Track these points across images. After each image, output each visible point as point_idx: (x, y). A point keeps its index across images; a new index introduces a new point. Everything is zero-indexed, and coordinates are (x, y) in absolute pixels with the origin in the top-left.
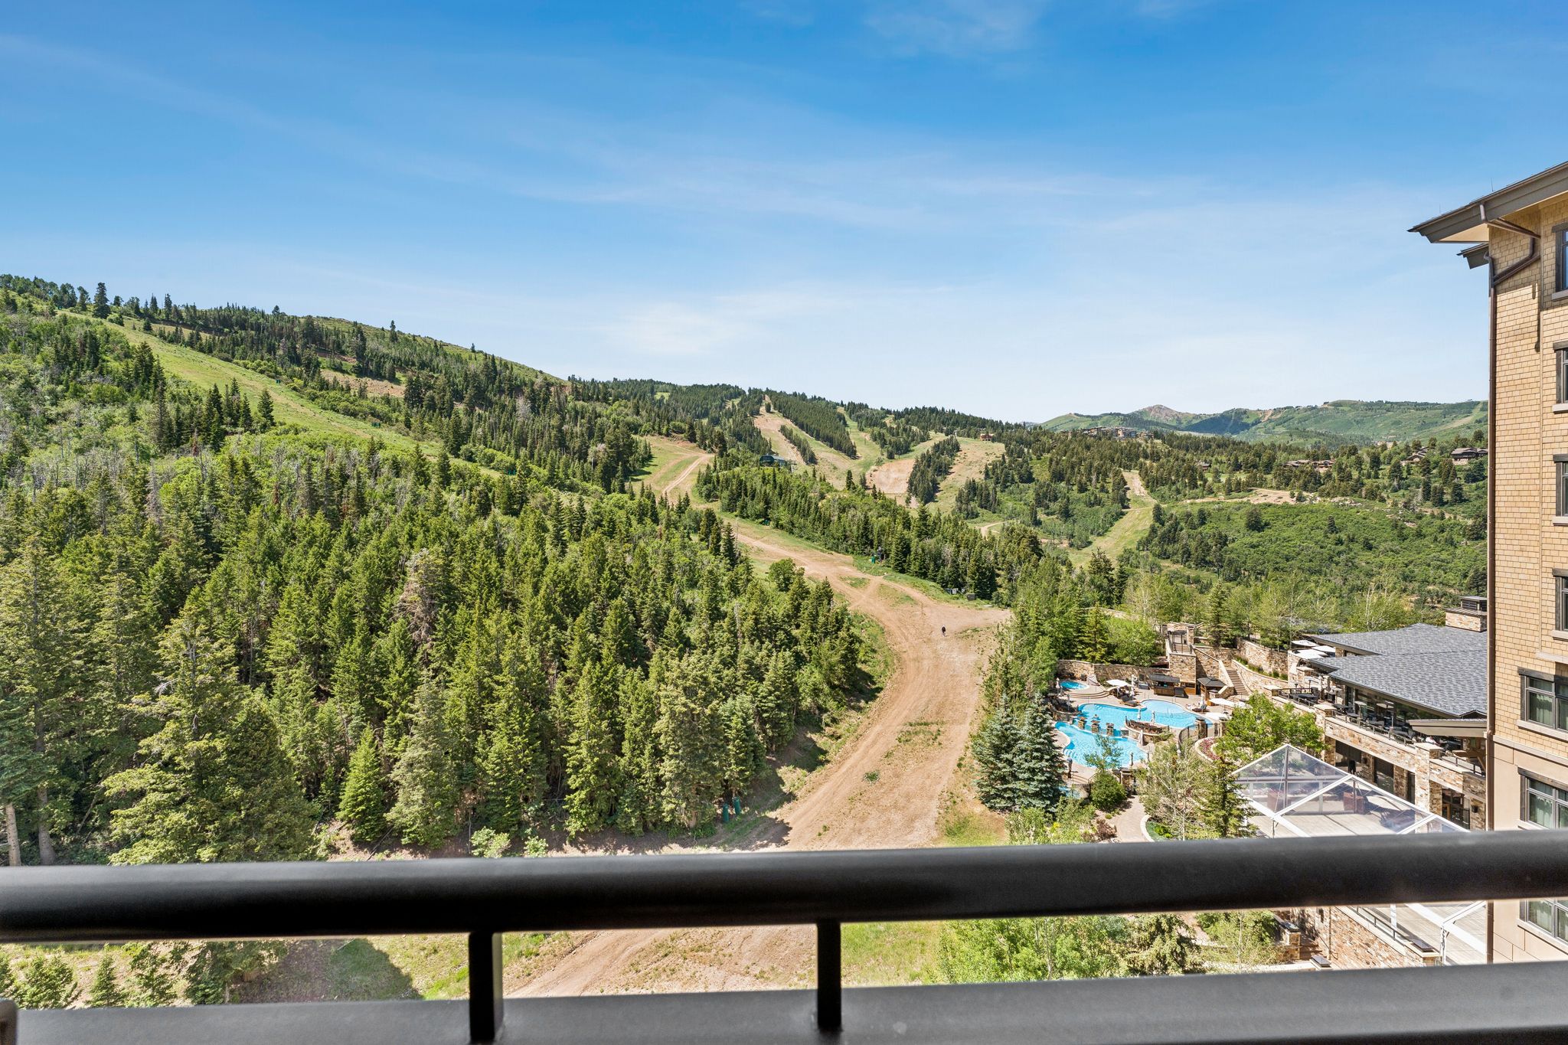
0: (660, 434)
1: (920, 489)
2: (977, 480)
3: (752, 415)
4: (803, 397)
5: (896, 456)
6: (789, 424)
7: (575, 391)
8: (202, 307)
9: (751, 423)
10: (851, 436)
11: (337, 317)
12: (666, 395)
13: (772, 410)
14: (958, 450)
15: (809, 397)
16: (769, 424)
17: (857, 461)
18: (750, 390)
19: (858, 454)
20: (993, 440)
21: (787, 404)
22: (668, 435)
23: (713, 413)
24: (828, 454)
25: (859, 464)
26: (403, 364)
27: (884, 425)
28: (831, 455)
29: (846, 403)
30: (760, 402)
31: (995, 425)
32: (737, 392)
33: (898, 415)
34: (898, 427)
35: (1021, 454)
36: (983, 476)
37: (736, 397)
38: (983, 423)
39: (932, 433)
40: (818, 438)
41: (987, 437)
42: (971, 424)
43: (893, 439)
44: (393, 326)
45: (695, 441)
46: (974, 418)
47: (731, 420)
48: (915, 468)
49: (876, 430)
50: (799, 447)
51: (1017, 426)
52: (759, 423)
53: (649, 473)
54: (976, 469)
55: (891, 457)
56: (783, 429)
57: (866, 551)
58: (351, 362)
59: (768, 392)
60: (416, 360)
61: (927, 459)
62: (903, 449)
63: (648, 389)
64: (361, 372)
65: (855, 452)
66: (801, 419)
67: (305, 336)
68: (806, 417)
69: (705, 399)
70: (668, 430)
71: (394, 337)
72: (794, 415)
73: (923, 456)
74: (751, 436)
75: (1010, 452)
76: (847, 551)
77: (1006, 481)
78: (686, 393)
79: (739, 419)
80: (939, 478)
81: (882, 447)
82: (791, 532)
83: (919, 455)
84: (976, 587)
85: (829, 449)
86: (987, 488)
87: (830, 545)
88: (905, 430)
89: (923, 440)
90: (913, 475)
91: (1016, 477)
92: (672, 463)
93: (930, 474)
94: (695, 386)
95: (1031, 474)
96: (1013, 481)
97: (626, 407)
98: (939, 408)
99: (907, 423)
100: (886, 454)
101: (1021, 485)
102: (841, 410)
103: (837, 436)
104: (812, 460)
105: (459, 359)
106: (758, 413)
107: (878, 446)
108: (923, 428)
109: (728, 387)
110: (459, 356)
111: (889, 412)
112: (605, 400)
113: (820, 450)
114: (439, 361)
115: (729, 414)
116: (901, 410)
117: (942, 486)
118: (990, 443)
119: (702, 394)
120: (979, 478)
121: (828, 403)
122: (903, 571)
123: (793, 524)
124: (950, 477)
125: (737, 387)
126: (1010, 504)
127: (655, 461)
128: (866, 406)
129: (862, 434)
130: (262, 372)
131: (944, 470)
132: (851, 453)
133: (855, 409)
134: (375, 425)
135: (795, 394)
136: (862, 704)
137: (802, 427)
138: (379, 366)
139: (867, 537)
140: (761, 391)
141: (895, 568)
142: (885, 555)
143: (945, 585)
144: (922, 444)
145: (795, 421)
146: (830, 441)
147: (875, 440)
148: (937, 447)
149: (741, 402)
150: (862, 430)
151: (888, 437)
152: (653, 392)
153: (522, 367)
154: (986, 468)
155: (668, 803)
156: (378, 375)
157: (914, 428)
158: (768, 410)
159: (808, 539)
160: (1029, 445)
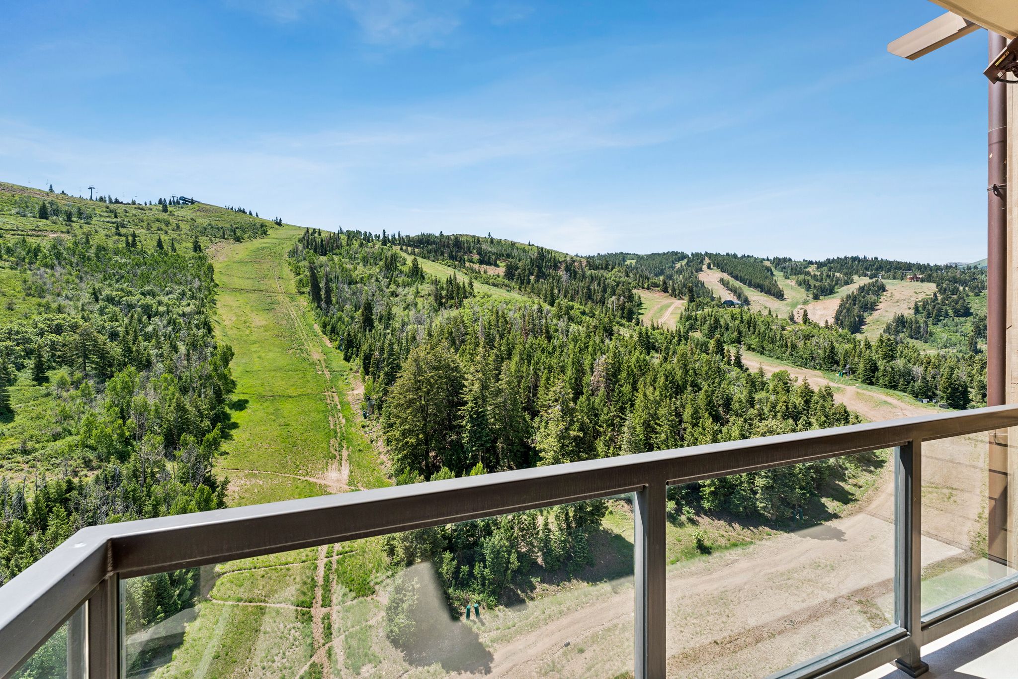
0: (643, 288)
1: (846, 322)
2: (906, 315)
3: (697, 271)
4: (735, 256)
5: (821, 297)
6: (726, 277)
7: (589, 264)
8: (412, 235)
9: (696, 277)
10: (778, 283)
11: (465, 233)
12: (634, 262)
13: (712, 267)
14: (884, 290)
15: (739, 255)
16: (711, 278)
17: (784, 302)
18: (692, 254)
19: (785, 296)
20: (922, 281)
21: (721, 262)
22: (648, 289)
23: (668, 272)
24: (759, 297)
25: (787, 304)
26: (499, 256)
27: (808, 273)
28: (762, 298)
29: (771, 258)
30: (702, 262)
31: (922, 268)
32: (683, 256)
33: (820, 265)
34: (822, 274)
35: (955, 291)
36: (912, 312)
37: (682, 260)
38: (909, 267)
39: (856, 278)
40: (750, 285)
41: (915, 279)
42: (896, 268)
43: (818, 284)
44: (489, 235)
45: (668, 292)
46: (898, 263)
47: (681, 276)
48: (841, 306)
49: (801, 277)
50: (735, 293)
51: (947, 267)
52: (702, 277)
53: (643, 314)
54: (905, 306)
55: (816, 298)
56: (722, 281)
57: (833, 368)
58: (476, 257)
59: (707, 254)
60: (505, 253)
61: (852, 299)
62: (829, 291)
63: (621, 258)
64: (481, 262)
65: (782, 296)
66: (735, 273)
67: (455, 245)
68: (740, 271)
69: (660, 262)
70: (648, 285)
71: (492, 241)
72: (730, 270)
73: (848, 297)
74: (697, 286)
75: (942, 291)
76: (815, 368)
77: (938, 316)
78: (647, 260)
79: (687, 275)
80: (865, 314)
81: (807, 290)
82: (762, 353)
83: (844, 295)
84: (948, 399)
85: (760, 294)
86: (917, 322)
87: (799, 363)
88: (828, 276)
89: (847, 283)
90: (839, 313)
91: (950, 312)
92: (656, 308)
93: (856, 311)
94: (653, 254)
95: (969, 309)
96: (947, 315)
97: (619, 272)
98: (861, 257)
99: (830, 270)
100: (811, 296)
101: (956, 319)
102: (767, 264)
103: (767, 283)
104: (747, 302)
105: (524, 250)
106: (701, 270)
107: (803, 290)
108: (846, 274)
109: (676, 253)
110: (524, 249)
111: (811, 263)
112: (606, 268)
113: (753, 295)
114: (515, 253)
115: (680, 272)
116: (823, 260)
117: (868, 320)
118: (919, 283)
119: (658, 259)
120: (909, 314)
121: (756, 259)
122: (871, 384)
123: (763, 348)
124: (876, 314)
125: (683, 253)
126: (944, 336)
127: (644, 306)
128: (790, 260)
129: (788, 281)
130: (449, 266)
131: (871, 307)
132: (780, 296)
133: (780, 263)
134: (508, 291)
135: (728, 254)
136: (872, 468)
137: (736, 278)
138: (490, 258)
139: (833, 358)
140: (701, 254)
141: (864, 382)
142: (853, 371)
143: (916, 395)
144: (845, 287)
145: (731, 274)
146: (760, 288)
147: (800, 285)
148: (862, 289)
149: (687, 263)
150: (787, 278)
151: (812, 283)
152: (624, 260)
153: (556, 252)
154: (916, 304)
155: (761, 502)
156: (489, 264)
157: (838, 274)
158: (709, 267)
159: (777, 358)
160: (964, 283)
